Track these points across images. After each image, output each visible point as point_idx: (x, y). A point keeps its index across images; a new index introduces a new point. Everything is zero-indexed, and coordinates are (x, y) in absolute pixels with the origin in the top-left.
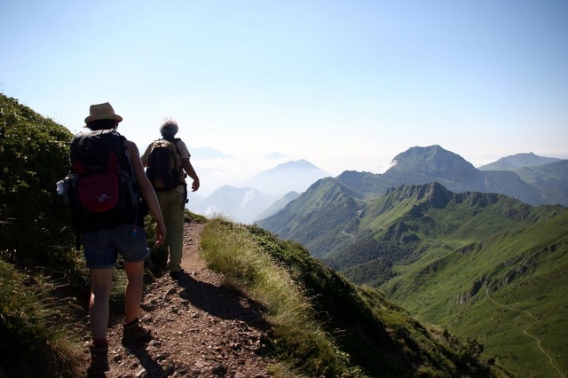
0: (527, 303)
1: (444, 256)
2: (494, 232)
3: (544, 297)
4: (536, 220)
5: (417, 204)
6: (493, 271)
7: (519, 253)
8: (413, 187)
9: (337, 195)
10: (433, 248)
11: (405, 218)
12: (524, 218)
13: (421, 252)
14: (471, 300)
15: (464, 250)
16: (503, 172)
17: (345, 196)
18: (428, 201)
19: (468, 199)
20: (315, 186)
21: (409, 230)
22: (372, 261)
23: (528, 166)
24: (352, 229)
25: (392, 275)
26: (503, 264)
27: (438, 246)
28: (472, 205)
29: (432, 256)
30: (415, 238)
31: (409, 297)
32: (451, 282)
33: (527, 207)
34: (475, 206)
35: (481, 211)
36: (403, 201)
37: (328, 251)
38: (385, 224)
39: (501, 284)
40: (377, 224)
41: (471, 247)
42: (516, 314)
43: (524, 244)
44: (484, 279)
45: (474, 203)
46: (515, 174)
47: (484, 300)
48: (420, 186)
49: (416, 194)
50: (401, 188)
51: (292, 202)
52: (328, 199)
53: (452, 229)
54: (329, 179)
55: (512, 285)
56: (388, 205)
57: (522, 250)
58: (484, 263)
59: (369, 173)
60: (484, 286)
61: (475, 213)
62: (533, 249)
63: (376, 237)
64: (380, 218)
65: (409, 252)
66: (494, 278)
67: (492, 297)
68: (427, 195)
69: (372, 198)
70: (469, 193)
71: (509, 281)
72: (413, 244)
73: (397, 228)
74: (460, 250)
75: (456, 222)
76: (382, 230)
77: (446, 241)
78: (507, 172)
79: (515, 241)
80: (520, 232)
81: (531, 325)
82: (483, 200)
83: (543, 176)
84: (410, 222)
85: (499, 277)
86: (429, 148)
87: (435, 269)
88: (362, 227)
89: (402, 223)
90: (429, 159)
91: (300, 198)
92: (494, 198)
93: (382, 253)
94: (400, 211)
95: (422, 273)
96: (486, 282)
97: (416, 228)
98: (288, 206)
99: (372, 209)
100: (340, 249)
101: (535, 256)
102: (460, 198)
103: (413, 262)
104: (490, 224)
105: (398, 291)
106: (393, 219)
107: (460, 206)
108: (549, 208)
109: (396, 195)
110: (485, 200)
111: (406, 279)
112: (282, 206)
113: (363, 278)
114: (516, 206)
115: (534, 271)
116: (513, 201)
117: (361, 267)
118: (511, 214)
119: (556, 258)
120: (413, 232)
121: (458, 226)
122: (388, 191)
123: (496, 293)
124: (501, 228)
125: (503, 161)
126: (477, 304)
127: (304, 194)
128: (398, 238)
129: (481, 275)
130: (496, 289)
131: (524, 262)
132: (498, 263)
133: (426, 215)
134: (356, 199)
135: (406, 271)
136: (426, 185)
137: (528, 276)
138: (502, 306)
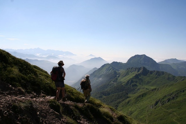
0: (174, 110)
1: (146, 92)
2: (162, 84)
4: (177, 81)
5: (137, 74)
6: (162, 98)
8: (136, 68)
9: (110, 70)
10: (142, 89)
11: (133, 78)
12: (173, 80)
13: (138, 90)
14: (155, 107)
15: (153, 90)
16: (166, 64)
17: (113, 70)
18: (141, 73)
19: (154, 73)
20: (103, 66)
21: (134, 83)
22: (121, 92)
23: (174, 63)
24: (115, 81)
25: (128, 97)
26: (166, 96)
27: (144, 88)
28: (155, 75)
29: (142, 92)
30: (136, 85)
31: (133, 105)
32: (148, 101)
33: (174, 77)
35: (158, 77)
36: (133, 73)
37: (107, 88)
38: (126, 80)
39: (165, 102)
40: (124, 80)
41: (155, 89)
42: (170, 113)
43: (174, 89)
44: (159, 100)
47: (160, 108)
48: (138, 68)
49: (137, 71)
50: (132, 68)
51: (95, 71)
52: (107, 71)
53: (148, 83)
54: (108, 64)
56: (127, 74)
57: (172, 91)
58: (159, 95)
59: (121, 63)
61: (156, 78)
62: (176, 91)
63: (123, 84)
64: (124, 78)
65: (134, 90)
66: (162, 100)
67: (162, 107)
68: (141, 71)
69: (122, 71)
70: (154, 71)
71: (168, 102)
72: (135, 87)
73: (130, 82)
74: (151, 90)
75: (150, 81)
76: (125, 82)
77: (146, 87)
78: (168, 65)
79: (170, 88)
80: (172, 85)
81: (176, 118)
82: (159, 74)
83: (179, 66)
84: (134, 80)
85: (164, 100)
86: (142, 55)
87: (143, 96)
88: (118, 80)
89: (132, 80)
90: (142, 59)
92: (163, 73)
93: (125, 90)
94: (131, 76)
95: (138, 97)
96: (160, 102)
97: (136, 82)
99: (122, 75)
100: (110, 88)
101: (177, 93)
102: (151, 72)
103: (135, 93)
104: (161, 82)
105: (130, 103)
106: (129, 78)
107: (151, 75)
108: (181, 77)
109: (130, 70)
111: (132, 99)
112: (92, 72)
113: (118, 98)
114: (170, 76)
115: (177, 98)
116: (169, 74)
117: (118, 94)
118: (169, 79)
119: (184, 95)
121: (150, 82)
122: (128, 69)
124: (165, 83)
125: (166, 61)
126: (157, 109)
127: (99, 69)
128: (130, 85)
130: (163, 104)
131: (173, 95)
132: (164, 95)
133: (140, 78)
134: (117, 71)
135: (132, 96)
136: (140, 68)
137: (174, 100)
138: (166, 110)
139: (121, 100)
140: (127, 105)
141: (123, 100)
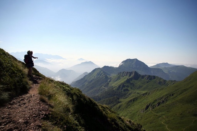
0: (163, 113)
1: (137, 96)
2: (154, 89)
3: (169, 111)
4: (167, 85)
5: (129, 78)
6: (153, 102)
7: (162, 96)
8: (128, 72)
9: (101, 74)
10: (133, 93)
11: (124, 83)
12: (164, 84)
13: (129, 95)
14: (145, 111)
15: (144, 94)
16: (157, 69)
17: (104, 74)
18: (132, 77)
20: (94, 71)
21: (126, 87)
23: (166, 67)
24: (106, 86)
25: (119, 102)
27: (135, 93)
29: (133, 96)
30: (127, 90)
31: (124, 110)
32: (139, 105)
33: (165, 81)
34: (148, 80)
35: (150, 82)
37: (97, 93)
38: (117, 84)
39: (155, 106)
40: (115, 84)
41: (146, 93)
42: (160, 117)
43: (163, 93)
44: (150, 104)
46: (162, 70)
47: (150, 112)
48: (130, 72)
49: (128, 75)
50: (123, 73)
51: (86, 75)
52: (98, 75)
53: (140, 87)
54: (99, 68)
56: (119, 78)
58: (150, 99)
59: (113, 67)
61: (148, 82)
63: (114, 89)
64: (116, 82)
65: (125, 94)
66: (153, 104)
67: (152, 111)
68: (132, 75)
69: (113, 75)
70: (146, 75)
71: (158, 106)
72: (127, 92)
73: (121, 86)
74: (142, 94)
76: (116, 87)
77: (138, 91)
78: (159, 69)
79: (161, 92)
80: (162, 89)
81: (164, 121)
83: (170, 71)
84: (126, 84)
85: (155, 104)
86: (133, 60)
87: (134, 101)
88: (109, 85)
89: (123, 85)
90: (133, 63)
92: (154, 77)
93: (116, 95)
94: (123, 80)
95: (129, 102)
96: (150, 106)
97: (128, 86)
98: (84, 77)
99: (113, 79)
100: (101, 93)
102: (143, 77)
103: (126, 98)
104: (153, 86)
105: (121, 108)
106: (120, 83)
107: (143, 80)
108: (172, 81)
109: (122, 75)
110: (151, 78)
111: (124, 104)
112: (82, 77)
113: (109, 103)
114: (161, 80)
115: (166, 102)
117: (109, 99)
118: (160, 83)
119: (173, 98)
121: (142, 86)
122: (119, 73)
124: (156, 87)
125: (158, 65)
126: (147, 113)
127: (90, 73)
128: (121, 90)
130: (154, 108)
131: (163, 99)
132: (155, 99)
133: (131, 82)
134: (108, 76)
135: (124, 101)
136: (132, 72)
137: (164, 104)
138: (156, 114)
139: (112, 105)
140: (118, 110)
141: (115, 105)
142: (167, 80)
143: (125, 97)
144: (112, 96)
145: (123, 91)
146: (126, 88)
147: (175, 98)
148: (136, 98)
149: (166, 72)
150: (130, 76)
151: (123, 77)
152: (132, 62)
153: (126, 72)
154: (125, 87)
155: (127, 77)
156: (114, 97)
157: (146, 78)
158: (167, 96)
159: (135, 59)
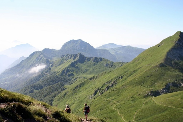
0: (114, 97)
1: (83, 81)
2: (101, 72)
3: (120, 95)
4: (115, 67)
5: (73, 62)
6: (101, 86)
7: (110, 79)
8: (72, 55)
9: (41, 58)
10: (79, 78)
11: (68, 67)
12: (111, 66)
13: (75, 80)
14: (94, 97)
15: (91, 79)
16: (104, 51)
18: (77, 60)
19: (92, 60)
20: (32, 55)
22: (56, 84)
23: (113, 48)
24: (48, 71)
25: (64, 89)
26: (105, 84)
27: (81, 77)
28: (93, 62)
29: (79, 81)
30: (72, 75)
31: (70, 97)
32: (86, 91)
33: (112, 63)
34: (94, 62)
35: (96, 64)
36: (68, 60)
37: (38, 80)
38: (61, 69)
39: (104, 91)
40: (58, 69)
41: (94, 77)
42: (110, 102)
43: (113, 76)
44: (98, 89)
45: (94, 61)
46: (108, 51)
47: (99, 97)
48: (74, 55)
49: (73, 58)
50: (67, 56)
51: (23, 61)
52: (38, 60)
53: (86, 71)
54: (39, 52)
55: (108, 91)
56: (62, 62)
57: (111, 78)
58: (98, 84)
59: (55, 50)
60: (98, 92)
61: (94, 65)
62: (115, 78)
63: (57, 74)
64: (59, 67)
65: (70, 80)
66: (102, 89)
67: (102, 96)
68: (77, 58)
69: (55, 59)
70: (92, 58)
72: (71, 77)
73: (65, 71)
74: (89, 79)
75: (88, 68)
76: (60, 72)
77: (84, 75)
79: (109, 75)
80: (111, 72)
81: (116, 106)
83: (117, 51)
84: (70, 68)
85: (104, 88)
86: (77, 41)
87: (80, 86)
88: (52, 70)
89: (67, 69)
90: (78, 44)
91: (26, 59)
92: (101, 59)
93: (60, 81)
94: (67, 64)
95: (75, 88)
96: (99, 90)
97: (73, 71)
98: (21, 62)
99: (56, 63)
100: (43, 79)
101: (116, 80)
102: (89, 59)
103: (72, 84)
104: (100, 69)
105: (66, 96)
106: (64, 67)
107: (89, 62)
108: (119, 63)
109: (65, 58)
110: (98, 60)
111: (69, 90)
112: (19, 63)
113: (53, 91)
114: (109, 62)
115: (115, 86)
116: (108, 61)
117: (52, 86)
118: (107, 65)
119: (123, 81)
120: (72, 72)
121: (88, 70)
122: (62, 57)
123: (103, 95)
124: (103, 70)
125: (104, 46)
126: (96, 99)
127: (28, 58)
128: (66, 75)
129: (97, 88)
130: (103, 93)
131: (112, 83)
132: (103, 83)
133: (76, 66)
134: (49, 60)
135: (69, 87)
136: (76, 54)
137: (114, 88)
138: (105, 99)
139: (56, 93)
140: (63, 98)
141: (59, 93)
142: (115, 62)
143: (70, 83)
144: (55, 83)
145: (67, 76)
146: (71, 72)
147: (124, 80)
148: (82, 83)
149: (113, 53)
150: (74, 59)
151: (67, 60)
152: (76, 44)
153: (71, 55)
154: (69, 72)
155: (72, 61)
156: (57, 84)
157: (92, 61)
158: (116, 79)
159: (79, 40)
